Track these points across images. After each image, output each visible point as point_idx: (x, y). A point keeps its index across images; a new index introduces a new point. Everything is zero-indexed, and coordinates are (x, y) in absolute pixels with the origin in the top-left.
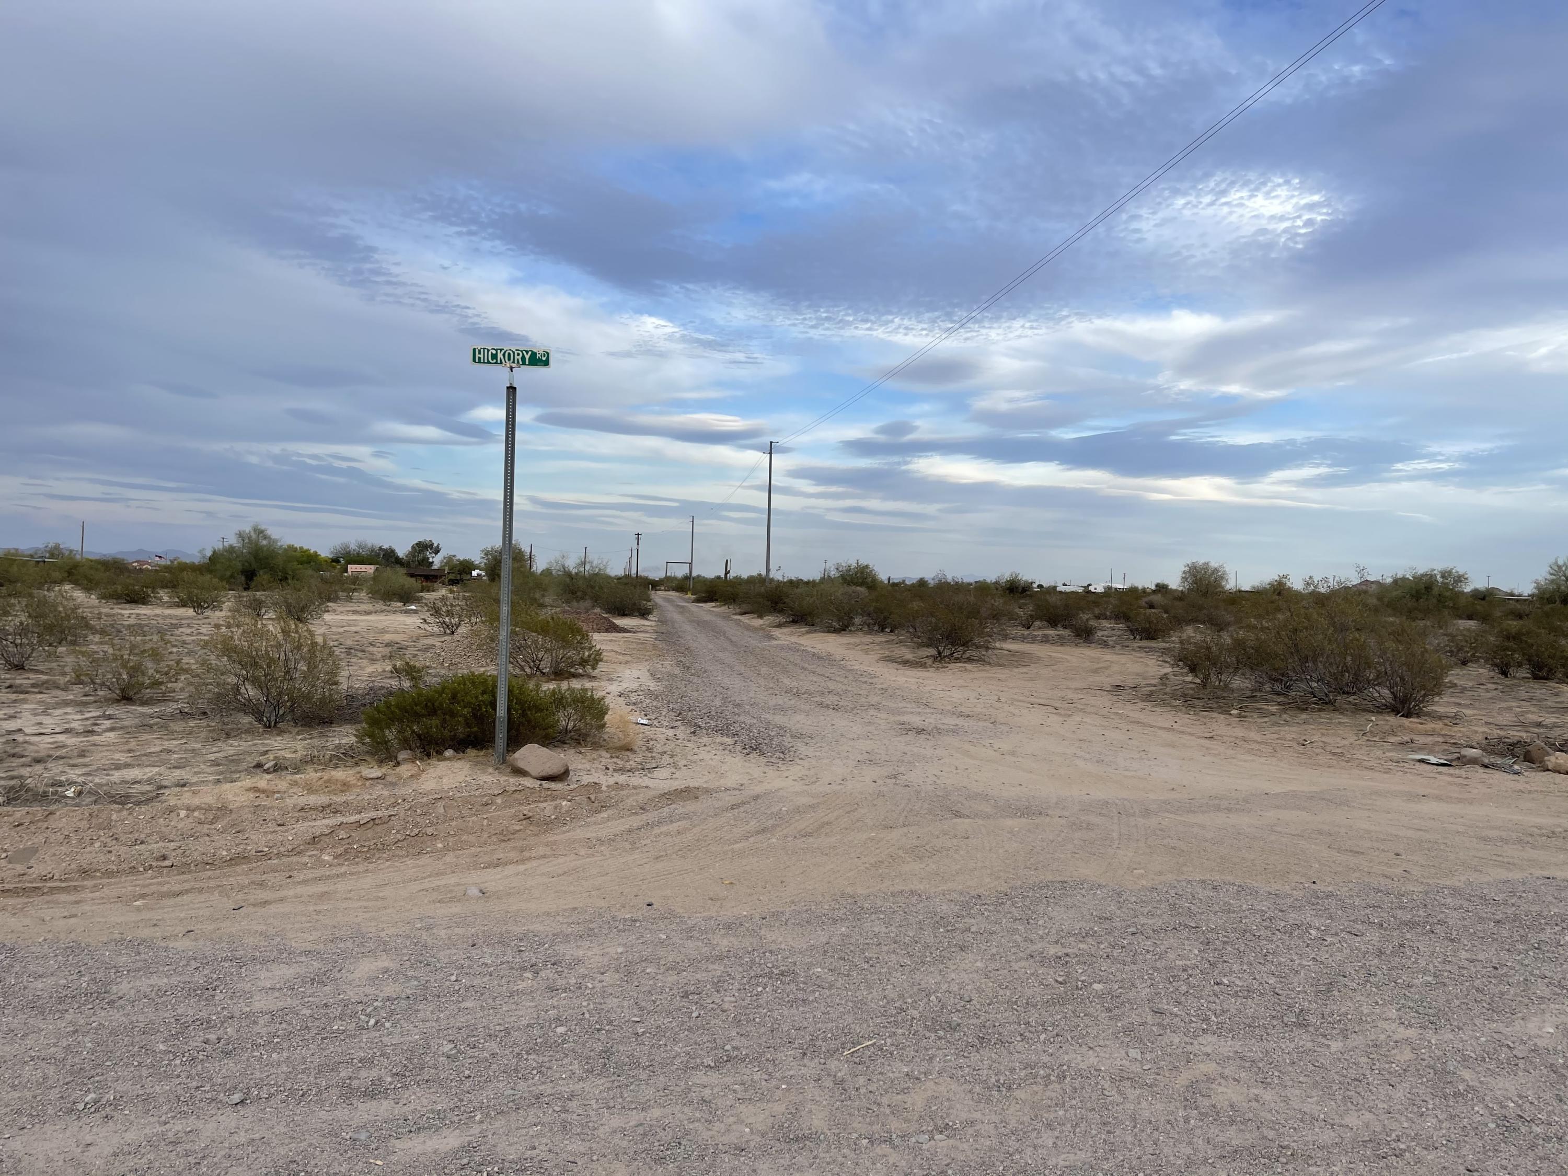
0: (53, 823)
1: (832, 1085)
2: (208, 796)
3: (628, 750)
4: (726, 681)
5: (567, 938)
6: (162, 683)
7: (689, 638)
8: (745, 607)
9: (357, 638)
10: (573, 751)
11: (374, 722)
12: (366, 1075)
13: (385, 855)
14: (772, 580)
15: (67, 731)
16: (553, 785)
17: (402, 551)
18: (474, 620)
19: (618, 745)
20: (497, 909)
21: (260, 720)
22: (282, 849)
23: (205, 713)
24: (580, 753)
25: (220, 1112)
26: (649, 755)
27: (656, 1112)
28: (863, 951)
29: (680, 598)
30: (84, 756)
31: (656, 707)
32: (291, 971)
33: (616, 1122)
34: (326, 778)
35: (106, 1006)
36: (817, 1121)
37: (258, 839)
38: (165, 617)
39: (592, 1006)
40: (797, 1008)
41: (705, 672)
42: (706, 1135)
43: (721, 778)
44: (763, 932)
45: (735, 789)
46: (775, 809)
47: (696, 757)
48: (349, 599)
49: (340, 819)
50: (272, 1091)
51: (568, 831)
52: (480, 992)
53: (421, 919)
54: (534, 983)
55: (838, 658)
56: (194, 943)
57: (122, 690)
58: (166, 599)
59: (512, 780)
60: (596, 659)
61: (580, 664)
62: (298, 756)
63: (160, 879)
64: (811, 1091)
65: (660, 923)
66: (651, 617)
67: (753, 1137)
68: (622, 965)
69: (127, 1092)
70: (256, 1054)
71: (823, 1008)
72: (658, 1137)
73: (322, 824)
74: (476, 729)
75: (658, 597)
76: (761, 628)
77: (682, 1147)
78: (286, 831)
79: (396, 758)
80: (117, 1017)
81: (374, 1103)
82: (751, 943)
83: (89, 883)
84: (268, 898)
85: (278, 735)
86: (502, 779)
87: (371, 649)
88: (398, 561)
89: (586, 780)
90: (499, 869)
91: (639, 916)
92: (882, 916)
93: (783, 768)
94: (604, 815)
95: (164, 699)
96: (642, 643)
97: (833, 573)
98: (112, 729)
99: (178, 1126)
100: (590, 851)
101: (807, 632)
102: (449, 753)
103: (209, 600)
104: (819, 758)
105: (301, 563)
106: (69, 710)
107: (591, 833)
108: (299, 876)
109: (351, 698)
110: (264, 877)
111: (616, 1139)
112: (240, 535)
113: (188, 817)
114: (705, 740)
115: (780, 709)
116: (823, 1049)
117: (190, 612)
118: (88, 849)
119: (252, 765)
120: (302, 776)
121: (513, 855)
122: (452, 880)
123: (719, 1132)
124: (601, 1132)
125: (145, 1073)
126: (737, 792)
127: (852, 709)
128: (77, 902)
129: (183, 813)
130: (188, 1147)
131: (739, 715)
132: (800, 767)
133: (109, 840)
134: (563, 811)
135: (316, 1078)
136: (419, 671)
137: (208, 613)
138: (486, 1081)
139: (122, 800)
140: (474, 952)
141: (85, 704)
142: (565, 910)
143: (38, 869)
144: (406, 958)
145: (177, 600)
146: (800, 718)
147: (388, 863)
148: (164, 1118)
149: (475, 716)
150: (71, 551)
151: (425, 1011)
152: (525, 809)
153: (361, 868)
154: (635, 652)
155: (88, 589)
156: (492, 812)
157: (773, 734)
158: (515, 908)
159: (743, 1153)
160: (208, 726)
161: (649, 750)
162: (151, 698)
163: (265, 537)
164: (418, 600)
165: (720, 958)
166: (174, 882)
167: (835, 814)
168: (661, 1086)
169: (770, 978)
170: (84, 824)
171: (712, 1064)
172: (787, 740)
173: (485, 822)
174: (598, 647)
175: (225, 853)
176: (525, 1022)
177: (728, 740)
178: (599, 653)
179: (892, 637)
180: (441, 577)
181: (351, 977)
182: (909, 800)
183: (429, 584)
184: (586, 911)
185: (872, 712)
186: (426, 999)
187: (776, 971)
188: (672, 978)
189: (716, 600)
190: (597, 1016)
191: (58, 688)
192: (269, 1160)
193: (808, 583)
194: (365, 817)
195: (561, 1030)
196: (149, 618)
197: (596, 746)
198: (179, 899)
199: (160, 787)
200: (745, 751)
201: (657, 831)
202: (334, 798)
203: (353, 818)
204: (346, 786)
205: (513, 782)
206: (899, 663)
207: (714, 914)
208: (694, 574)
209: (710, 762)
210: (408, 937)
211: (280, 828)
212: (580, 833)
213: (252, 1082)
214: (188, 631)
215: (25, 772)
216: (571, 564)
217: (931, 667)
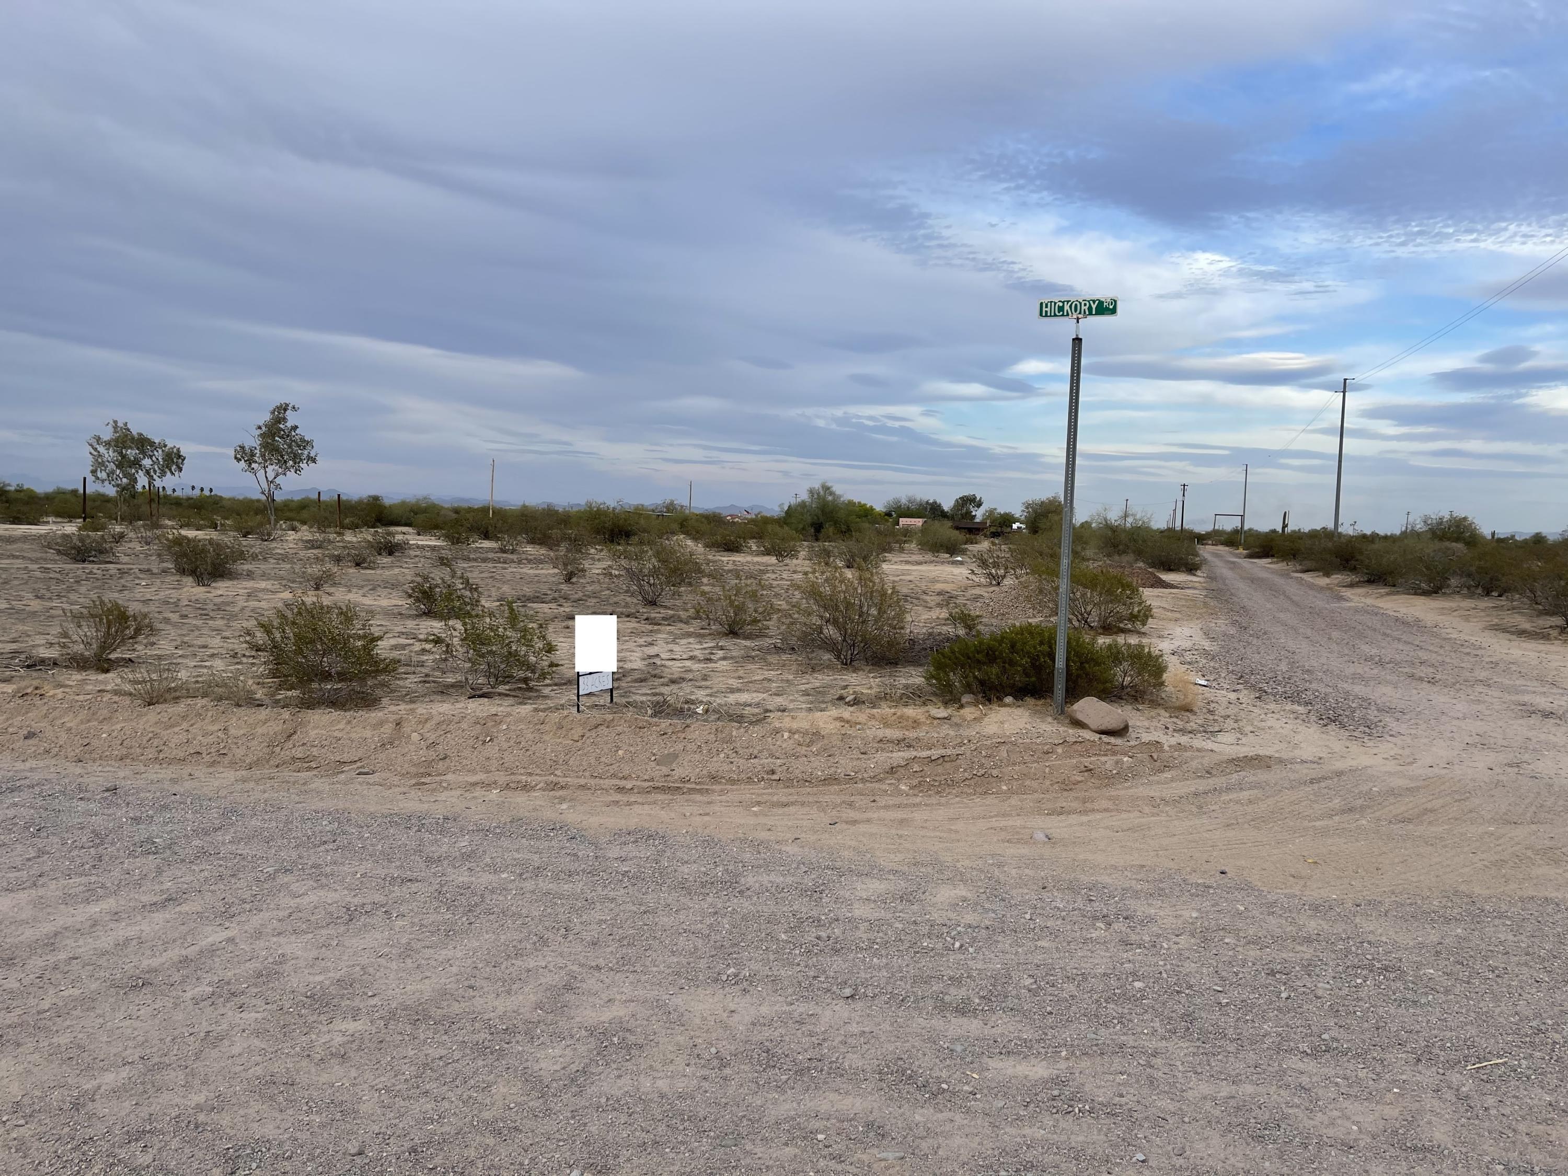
0: (690, 734)
1: (1454, 1100)
2: (803, 722)
3: (1188, 710)
4: (1291, 645)
5: (1136, 895)
6: (759, 621)
7: (1243, 596)
8: (1309, 564)
9: (911, 586)
10: (1130, 707)
11: (940, 666)
12: (956, 993)
13: (954, 791)
14: (1340, 534)
15: (691, 658)
16: (1112, 740)
17: (947, 505)
18: (1019, 571)
19: (1178, 704)
20: (1064, 856)
21: (838, 658)
22: (865, 775)
23: (793, 649)
24: (1138, 710)
25: (835, 1002)
26: (1211, 717)
27: (1249, 1089)
28: (1486, 959)
29: (1230, 553)
30: (706, 680)
31: (1214, 668)
32: (882, 886)
33: (1205, 1088)
34: (899, 714)
35: (737, 895)
36: (1440, 1134)
37: (846, 764)
38: (754, 564)
39: (1169, 967)
40: (1407, 1009)
41: (1265, 633)
42: (1309, 1123)
43: (1294, 748)
44: (1358, 920)
45: (1312, 762)
46: (1364, 788)
47: (1263, 724)
48: (902, 550)
49: (913, 753)
50: (876, 991)
51: (1130, 788)
52: (1055, 934)
53: (993, 856)
54: (1107, 933)
55: (1429, 624)
56: (801, 849)
57: (730, 625)
58: (754, 548)
59: (1070, 731)
60: (1145, 615)
61: (1129, 620)
62: (873, 692)
63: (770, 790)
64: (1430, 1100)
65: (1237, 893)
66: (1199, 573)
67: (1362, 1136)
68: (1198, 931)
69: (759, 972)
70: (859, 956)
71: (1438, 1014)
72: (1253, 1114)
73: (899, 756)
74: (1033, 679)
75: (1206, 551)
76: (1328, 588)
77: (1282, 1131)
78: (869, 759)
79: (960, 702)
80: (746, 906)
81: (965, 1020)
82: (1344, 930)
83: (717, 787)
84: (856, 818)
85: (854, 672)
86: (1062, 729)
87: (925, 597)
88: (944, 515)
89: (1146, 738)
90: (1063, 817)
91: (1211, 882)
92: (1509, 923)
93: (1371, 744)
94: (1168, 775)
95: (761, 635)
96: (1192, 600)
97: (1420, 527)
98: (724, 658)
99: (801, 1008)
100: (1156, 810)
101: (1388, 594)
102: (1009, 700)
103: (788, 550)
104: (1416, 737)
105: (859, 517)
106: (691, 640)
107: (1155, 792)
108: (882, 801)
109: (912, 642)
110: (852, 798)
111: (1208, 1105)
112: (811, 492)
113: (789, 738)
114: (1272, 706)
115: (1357, 678)
116: (1442, 1059)
117: (773, 560)
118: (715, 759)
119: (836, 697)
120: (879, 710)
121: (1075, 805)
122: (1018, 822)
123: (1322, 1123)
124: (1189, 1095)
125: (772, 957)
126: (1315, 766)
127: (1454, 684)
128: (709, 803)
129: (786, 735)
130: (811, 1027)
131: (1311, 683)
132: (1391, 745)
133: (730, 752)
134: (1125, 766)
135: (912, 987)
136: (973, 620)
137: (787, 561)
138: (1067, 1021)
139: (739, 719)
140: (1045, 895)
141: (702, 636)
142: (1132, 866)
143: (679, 772)
144: (982, 891)
145: (762, 549)
146: (1388, 690)
147: (958, 799)
148: (789, 999)
149: (1033, 665)
150: (682, 506)
151: (1004, 943)
152: (1086, 761)
153: (934, 800)
154: (1185, 609)
155: (695, 539)
156: (1053, 760)
157: (1354, 705)
158: (1081, 857)
159: (1352, 1151)
160: (797, 660)
161: (1211, 712)
162: (751, 633)
163: (832, 493)
164: (963, 552)
165: (1308, 940)
166: (781, 794)
167: (1441, 801)
168: (1252, 1063)
169: (1371, 971)
170: (712, 737)
171: (1309, 1051)
172: (1372, 714)
173: (1047, 770)
174: (1148, 603)
175: (820, 773)
176: (1101, 971)
177: (1300, 708)
178: (1149, 608)
179: (1503, 602)
180: (983, 530)
181: (934, 900)
182: (1539, 793)
183: (973, 537)
184: (1155, 870)
185: (1479, 688)
186: (1003, 932)
187: (1378, 965)
188: (1253, 953)
189: (1273, 556)
190: (1176, 978)
191: (681, 621)
192: (879, 1053)
193: (1386, 538)
194: (935, 753)
195: (1138, 985)
196: (742, 565)
197: (1155, 704)
198: (786, 809)
199: (767, 711)
200: (1321, 722)
201: (1225, 797)
202: (907, 733)
203: (925, 754)
204: (916, 724)
205: (1072, 733)
206: (1512, 633)
207: (1298, 893)
208: (1246, 528)
209: (1281, 730)
210: (982, 871)
211: (863, 756)
212: (1142, 791)
213: (859, 980)
214: (774, 576)
215: (665, 690)
216: (1114, 516)
217: (1556, 638)
